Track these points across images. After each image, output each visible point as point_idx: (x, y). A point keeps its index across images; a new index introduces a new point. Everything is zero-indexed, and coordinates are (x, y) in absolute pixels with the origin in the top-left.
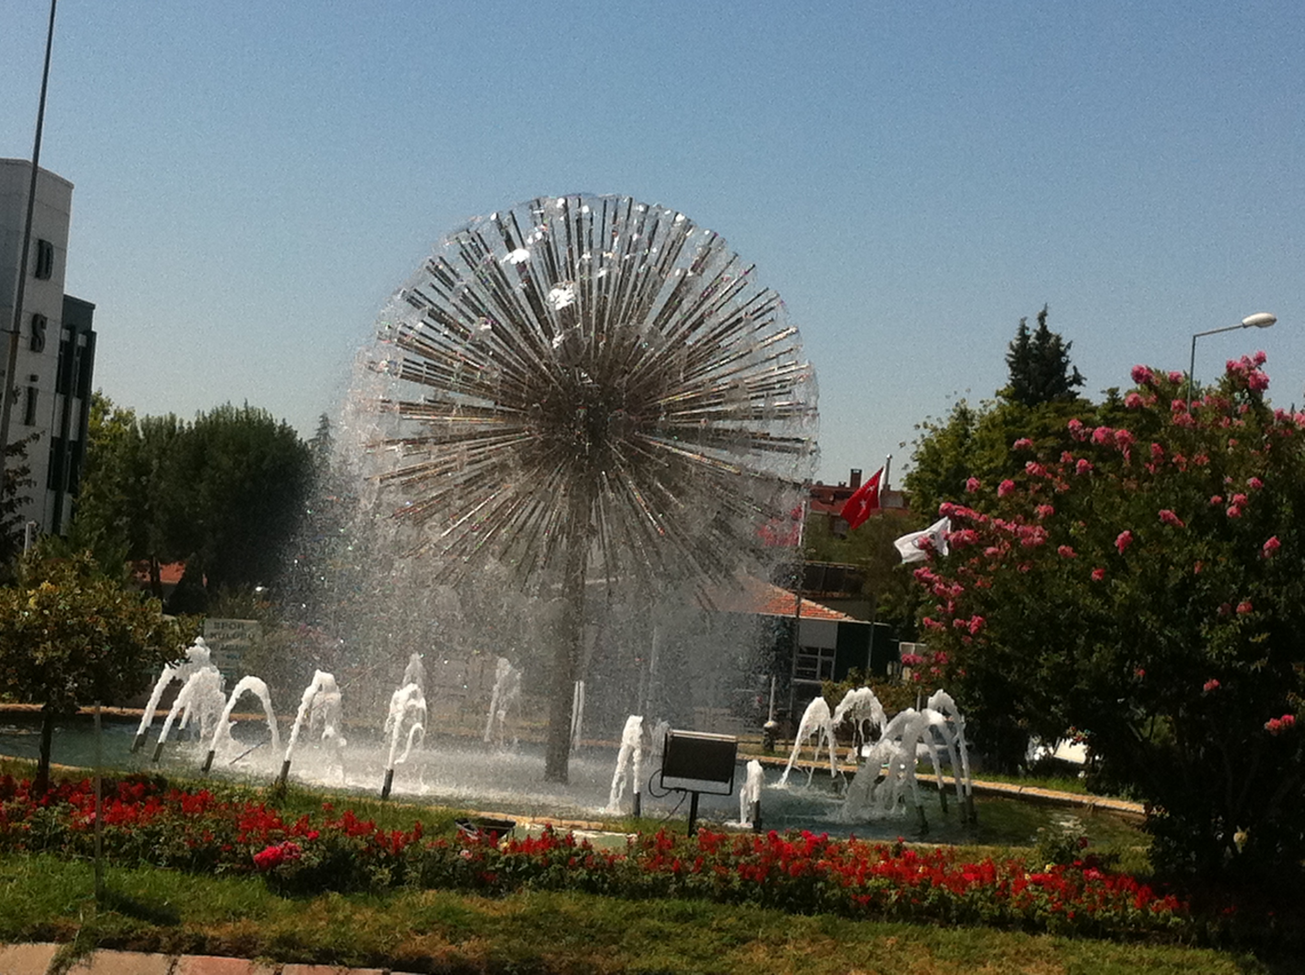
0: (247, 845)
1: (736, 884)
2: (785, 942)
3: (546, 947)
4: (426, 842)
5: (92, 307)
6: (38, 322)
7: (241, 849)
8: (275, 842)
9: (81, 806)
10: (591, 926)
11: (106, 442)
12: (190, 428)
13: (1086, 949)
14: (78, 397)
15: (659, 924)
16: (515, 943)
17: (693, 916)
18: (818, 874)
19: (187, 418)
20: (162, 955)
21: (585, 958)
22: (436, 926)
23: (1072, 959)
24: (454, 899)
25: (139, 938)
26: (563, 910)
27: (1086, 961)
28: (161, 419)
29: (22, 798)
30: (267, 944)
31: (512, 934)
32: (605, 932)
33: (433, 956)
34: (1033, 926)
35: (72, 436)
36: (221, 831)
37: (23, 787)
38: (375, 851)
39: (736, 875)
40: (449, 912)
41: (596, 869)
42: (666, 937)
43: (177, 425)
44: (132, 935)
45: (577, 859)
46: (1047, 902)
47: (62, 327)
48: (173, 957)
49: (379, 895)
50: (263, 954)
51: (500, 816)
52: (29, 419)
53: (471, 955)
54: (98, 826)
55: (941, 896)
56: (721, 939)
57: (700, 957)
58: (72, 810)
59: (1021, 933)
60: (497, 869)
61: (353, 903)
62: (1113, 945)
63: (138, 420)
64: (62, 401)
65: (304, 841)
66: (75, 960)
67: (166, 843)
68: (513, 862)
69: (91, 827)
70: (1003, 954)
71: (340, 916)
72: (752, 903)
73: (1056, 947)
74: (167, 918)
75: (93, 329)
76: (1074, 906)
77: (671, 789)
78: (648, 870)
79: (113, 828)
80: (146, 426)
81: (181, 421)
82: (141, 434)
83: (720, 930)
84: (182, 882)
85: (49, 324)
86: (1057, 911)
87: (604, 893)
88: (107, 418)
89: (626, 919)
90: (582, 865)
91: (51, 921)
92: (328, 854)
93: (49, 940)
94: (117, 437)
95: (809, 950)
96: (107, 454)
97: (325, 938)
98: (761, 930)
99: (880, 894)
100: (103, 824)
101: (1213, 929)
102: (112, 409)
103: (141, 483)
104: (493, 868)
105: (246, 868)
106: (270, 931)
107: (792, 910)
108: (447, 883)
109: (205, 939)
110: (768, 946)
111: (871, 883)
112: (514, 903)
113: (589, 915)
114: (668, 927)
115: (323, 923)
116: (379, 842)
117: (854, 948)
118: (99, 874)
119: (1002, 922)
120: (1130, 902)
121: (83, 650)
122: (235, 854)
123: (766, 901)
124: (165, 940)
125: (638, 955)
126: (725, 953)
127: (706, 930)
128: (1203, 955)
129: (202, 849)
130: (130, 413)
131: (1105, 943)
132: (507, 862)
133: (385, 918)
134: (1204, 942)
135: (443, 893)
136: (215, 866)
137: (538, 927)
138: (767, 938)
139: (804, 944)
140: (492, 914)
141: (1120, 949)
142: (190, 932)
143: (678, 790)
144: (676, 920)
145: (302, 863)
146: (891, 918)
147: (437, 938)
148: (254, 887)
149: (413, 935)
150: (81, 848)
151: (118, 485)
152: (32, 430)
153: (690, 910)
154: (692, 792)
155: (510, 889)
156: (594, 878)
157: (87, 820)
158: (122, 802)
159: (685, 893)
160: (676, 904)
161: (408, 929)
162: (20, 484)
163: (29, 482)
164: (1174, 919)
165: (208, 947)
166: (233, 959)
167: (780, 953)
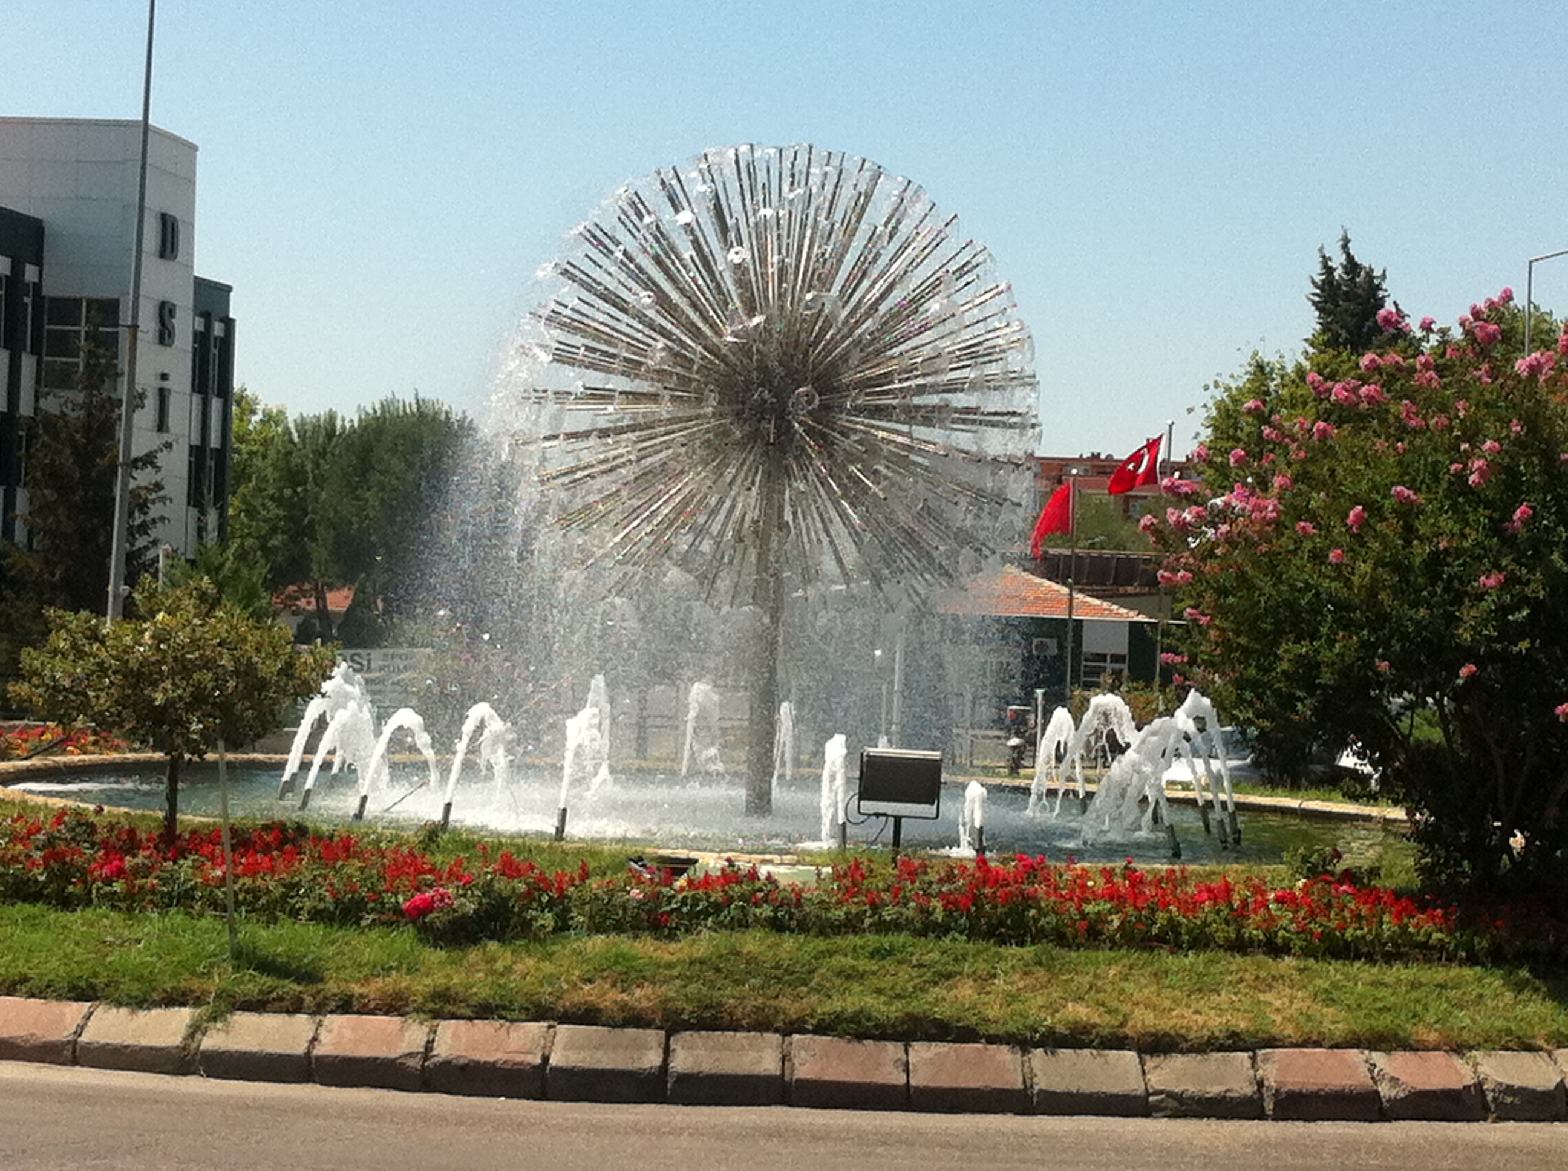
0: (396, 895)
1: (939, 916)
2: (994, 976)
3: (727, 992)
4: (594, 883)
5: (228, 289)
6: (166, 311)
7: (390, 899)
8: (424, 888)
9: (212, 858)
10: (777, 967)
11: (255, 448)
12: (352, 426)
13: (1334, 971)
14: (218, 396)
15: (852, 962)
16: (692, 988)
17: (890, 952)
18: (1030, 900)
19: (348, 416)
20: (305, 1016)
21: (772, 1002)
22: (605, 974)
23: (1319, 982)
24: (625, 943)
25: (280, 999)
26: (745, 951)
27: (1335, 985)
28: (319, 418)
29: (147, 853)
30: (420, 1000)
31: (690, 979)
32: (792, 973)
33: (602, 1006)
34: (1275, 948)
35: (214, 442)
36: (365, 880)
37: (148, 840)
38: (536, 894)
39: (937, 904)
40: (620, 958)
41: (781, 905)
42: (862, 976)
43: (339, 423)
44: (274, 995)
45: (760, 895)
46: (1292, 921)
47: (195, 315)
48: (318, 1018)
49: (541, 941)
50: (417, 1010)
51: (682, 854)
52: (162, 425)
53: (645, 1004)
54: (229, 878)
55: (1170, 920)
56: (920, 976)
57: (898, 997)
58: (203, 864)
59: (1261, 957)
60: (673, 910)
61: (513, 952)
62: (1367, 967)
63: (290, 420)
64: (200, 402)
65: (457, 887)
66: (211, 1025)
67: (306, 895)
68: (689, 901)
69: (222, 881)
70: (1241, 980)
71: (499, 966)
72: (957, 935)
73: (1301, 971)
74: (309, 976)
75: (231, 315)
76: (1321, 925)
77: (869, 815)
78: (839, 903)
79: (247, 881)
80: (301, 425)
81: (343, 420)
82: (295, 435)
83: (921, 966)
84: (324, 935)
85: (178, 313)
86: (1302, 930)
87: (792, 931)
88: (255, 418)
89: (816, 958)
90: (766, 902)
91: (183, 984)
92: (484, 901)
93: (183, 1004)
94: (266, 442)
95: (1021, 984)
96: (258, 461)
97: (482, 989)
98: (967, 965)
99: (1101, 918)
100: (237, 877)
101: (1482, 944)
102: (260, 408)
103: (298, 494)
104: (668, 908)
105: (395, 918)
106: (421, 985)
107: (1002, 941)
108: (618, 928)
109: (352, 996)
110: (975, 981)
111: (1089, 908)
112: (691, 946)
113: (775, 955)
114: (864, 964)
115: (481, 975)
116: (539, 886)
117: (1072, 980)
118: (233, 931)
119: (1240, 946)
120: (1386, 918)
121: (206, 688)
122: (383, 904)
123: (972, 932)
124: (308, 999)
125: (829, 997)
126: (927, 991)
127: (904, 966)
128: (1469, 973)
129: (346, 900)
130: (281, 412)
131: (1357, 964)
132: (684, 902)
133: (548, 967)
134: (1472, 960)
135: (613, 937)
136: (361, 918)
137: (718, 970)
138: (974, 973)
139: (1016, 977)
140: (667, 957)
141: (1375, 970)
142: (336, 990)
143: (877, 815)
144: (872, 956)
145: (455, 911)
146: (1114, 945)
147: (607, 986)
148: (404, 938)
149: (580, 984)
150: (215, 904)
151: (272, 498)
152: (166, 437)
153: (887, 946)
154: (895, 817)
155: (688, 931)
156: (779, 914)
157: (219, 873)
158: (257, 852)
159: (882, 927)
160: (872, 940)
161: (574, 978)
162: (153, 502)
163: (163, 499)
164: (1437, 936)
165: (356, 1005)
166: (384, 1017)
167: (988, 989)
